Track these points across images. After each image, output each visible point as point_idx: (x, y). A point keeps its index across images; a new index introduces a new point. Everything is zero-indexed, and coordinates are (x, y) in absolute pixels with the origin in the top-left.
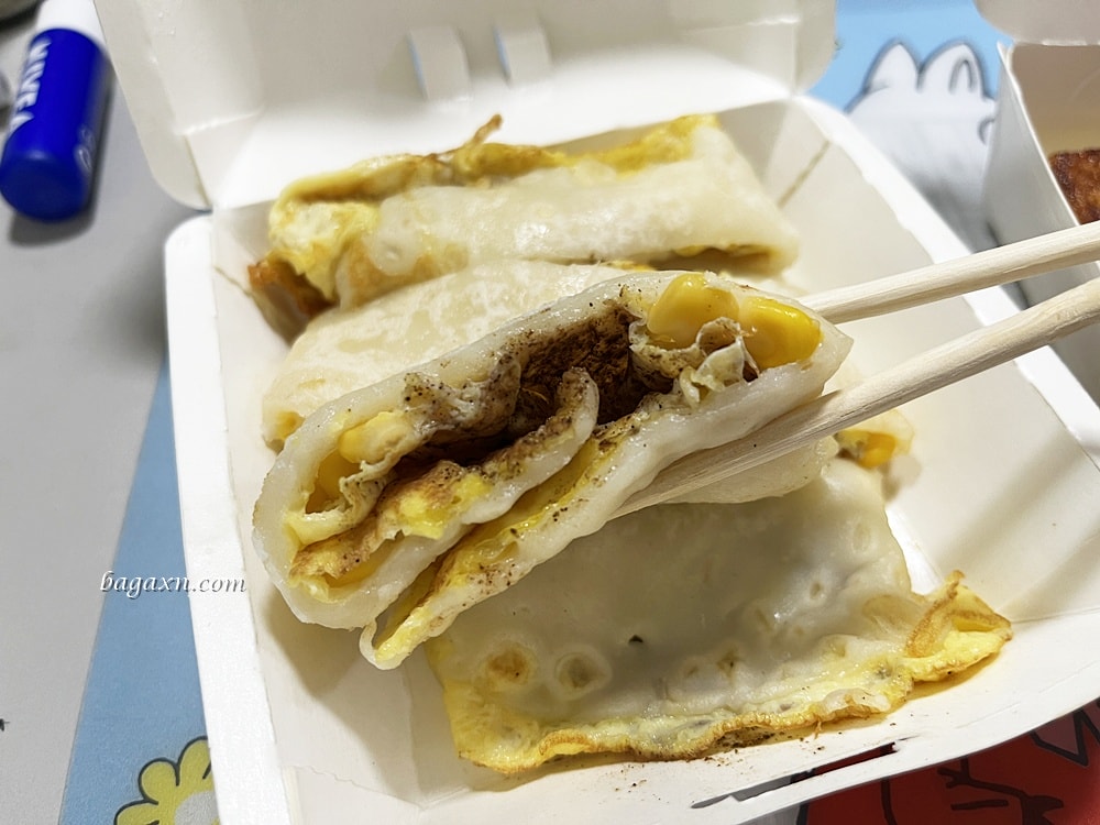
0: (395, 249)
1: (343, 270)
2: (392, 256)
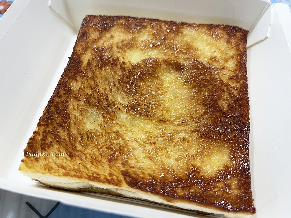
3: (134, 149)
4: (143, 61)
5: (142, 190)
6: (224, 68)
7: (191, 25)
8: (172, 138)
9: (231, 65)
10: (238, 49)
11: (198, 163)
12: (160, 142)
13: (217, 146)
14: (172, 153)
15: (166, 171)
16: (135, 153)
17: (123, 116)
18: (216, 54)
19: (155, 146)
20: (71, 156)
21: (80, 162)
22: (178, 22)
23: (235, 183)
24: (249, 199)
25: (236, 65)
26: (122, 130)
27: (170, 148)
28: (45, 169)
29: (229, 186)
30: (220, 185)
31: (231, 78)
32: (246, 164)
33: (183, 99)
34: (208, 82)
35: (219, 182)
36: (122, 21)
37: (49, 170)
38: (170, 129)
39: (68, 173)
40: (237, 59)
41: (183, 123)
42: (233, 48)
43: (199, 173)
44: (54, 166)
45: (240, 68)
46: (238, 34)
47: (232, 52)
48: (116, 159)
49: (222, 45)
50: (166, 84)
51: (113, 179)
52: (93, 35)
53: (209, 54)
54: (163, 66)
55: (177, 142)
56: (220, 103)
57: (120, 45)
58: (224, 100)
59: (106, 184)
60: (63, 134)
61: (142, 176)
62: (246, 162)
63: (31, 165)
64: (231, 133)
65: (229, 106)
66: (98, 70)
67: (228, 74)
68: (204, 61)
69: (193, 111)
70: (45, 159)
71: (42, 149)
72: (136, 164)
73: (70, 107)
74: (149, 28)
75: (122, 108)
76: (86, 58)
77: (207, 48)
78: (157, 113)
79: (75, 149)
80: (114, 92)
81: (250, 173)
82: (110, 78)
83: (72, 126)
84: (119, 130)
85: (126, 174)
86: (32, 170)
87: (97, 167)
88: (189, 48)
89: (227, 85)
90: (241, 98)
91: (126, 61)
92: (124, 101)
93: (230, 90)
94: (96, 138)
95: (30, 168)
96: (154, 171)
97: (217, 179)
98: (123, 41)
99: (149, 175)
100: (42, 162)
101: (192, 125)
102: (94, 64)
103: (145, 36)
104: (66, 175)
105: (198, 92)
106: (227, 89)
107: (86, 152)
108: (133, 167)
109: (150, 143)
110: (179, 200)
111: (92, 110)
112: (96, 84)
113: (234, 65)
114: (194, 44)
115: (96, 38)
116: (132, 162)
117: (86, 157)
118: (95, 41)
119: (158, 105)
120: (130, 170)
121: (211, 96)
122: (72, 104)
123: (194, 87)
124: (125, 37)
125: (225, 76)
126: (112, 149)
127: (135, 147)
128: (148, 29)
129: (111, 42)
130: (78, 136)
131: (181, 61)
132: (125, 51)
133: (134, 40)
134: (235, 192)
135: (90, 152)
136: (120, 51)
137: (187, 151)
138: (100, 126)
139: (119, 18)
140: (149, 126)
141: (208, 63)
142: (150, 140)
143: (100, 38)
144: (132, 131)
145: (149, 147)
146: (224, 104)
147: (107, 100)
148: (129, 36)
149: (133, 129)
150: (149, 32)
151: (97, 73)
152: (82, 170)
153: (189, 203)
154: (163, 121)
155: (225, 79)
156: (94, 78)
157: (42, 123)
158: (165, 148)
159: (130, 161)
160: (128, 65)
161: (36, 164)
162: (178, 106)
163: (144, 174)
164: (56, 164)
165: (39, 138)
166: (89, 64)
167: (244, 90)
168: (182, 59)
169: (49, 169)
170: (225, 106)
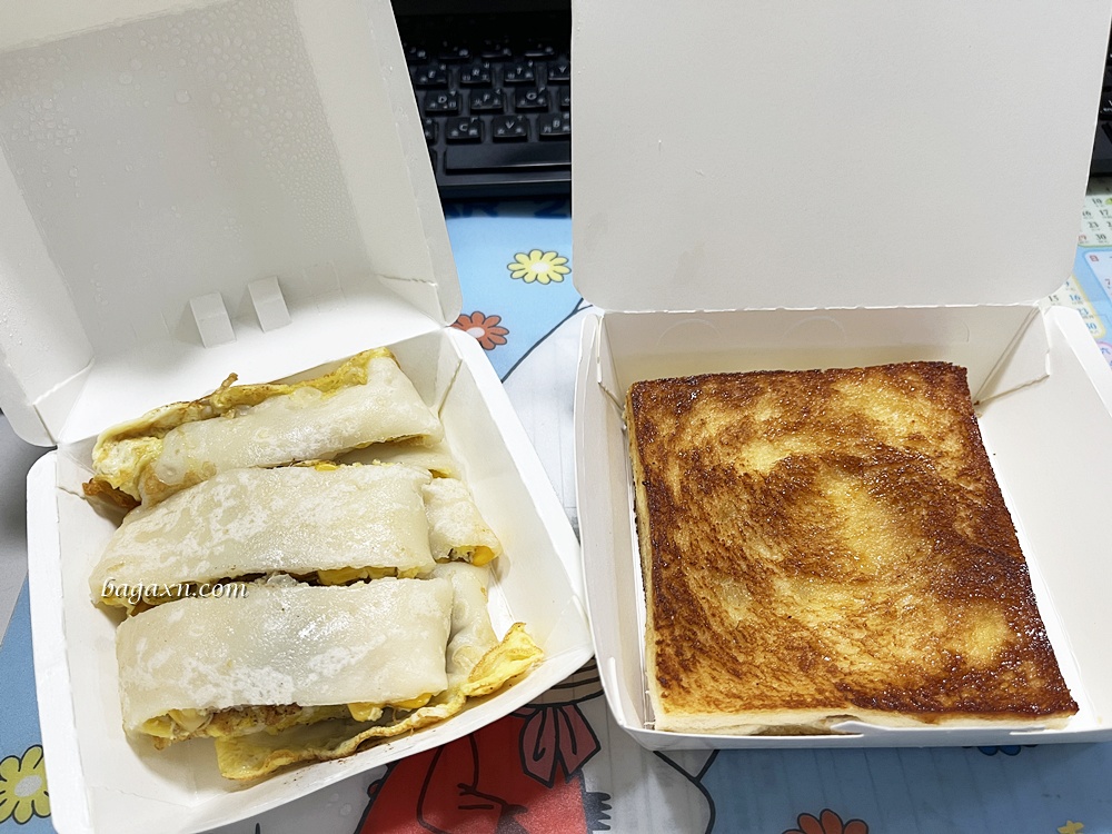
0: (171, 469)
1: (142, 484)
2: (170, 473)
3: (835, 643)
4: (781, 465)
5: (883, 709)
6: (941, 455)
7: (850, 374)
8: (892, 609)
9: (952, 445)
10: (956, 412)
11: (957, 647)
12: (873, 620)
13: (978, 611)
14: (903, 637)
15: (907, 668)
16: (839, 648)
17: (783, 586)
18: (916, 428)
19: (867, 629)
20: (737, 674)
21: (757, 681)
22: (823, 371)
23: (1030, 668)
24: (1062, 689)
25: (964, 445)
26: (796, 613)
27: (896, 630)
28: (708, 703)
29: (1022, 676)
30: (1008, 677)
31: (961, 474)
32: (1041, 634)
33: (884, 530)
34: (920, 488)
35: (1005, 672)
36: (711, 387)
37: (717, 706)
38: (881, 592)
39: (749, 703)
40: (960, 432)
41: (900, 577)
42: (946, 409)
43: (965, 663)
44: (721, 697)
45: (972, 451)
46: (948, 377)
47: (946, 420)
48: (814, 664)
49: (922, 404)
50: (840, 505)
51: (827, 698)
52: (666, 427)
53: (902, 430)
54: (822, 468)
55: (904, 615)
56: (957, 526)
57: (725, 439)
58: (963, 521)
59: (820, 708)
60: (703, 637)
61: (872, 685)
62: (1040, 631)
63: (681, 702)
64: (998, 582)
65: (976, 529)
66: (705, 500)
67: (954, 467)
68: (897, 442)
69: (910, 550)
70: (700, 686)
71: (685, 670)
72: (853, 668)
73: (692, 585)
74: (769, 394)
75: (776, 570)
76: (674, 477)
77: (895, 416)
78: (843, 565)
79: (735, 660)
80: (750, 540)
81: (1051, 647)
82: (731, 512)
83: (711, 620)
84: (789, 614)
85: (842, 687)
86: (687, 708)
87: (789, 683)
88: (859, 423)
89: (958, 490)
90: (993, 512)
91: (749, 470)
92: (773, 554)
93: (967, 499)
94: (757, 635)
95: (683, 706)
96: (887, 674)
97: (998, 666)
98: (727, 429)
99: (882, 681)
100: (697, 694)
101: (917, 578)
102: (693, 487)
103: (764, 412)
104: (748, 707)
105: (907, 510)
106: (962, 497)
107: (757, 662)
108: (850, 674)
109: (858, 627)
110: (948, 715)
111: (727, 584)
112: (714, 529)
113: (957, 447)
114: (867, 412)
115: (674, 431)
116: (843, 665)
117: (763, 672)
118: (673, 439)
119: (840, 551)
120: (848, 680)
121: (935, 515)
122: (693, 577)
123: (895, 501)
124: (728, 420)
125: (948, 470)
126: (798, 649)
127: (834, 638)
128: (767, 396)
129: (704, 434)
130: (729, 637)
131: (852, 452)
132: (739, 450)
133: (746, 424)
134: (1036, 684)
135: (762, 660)
136: (730, 451)
137: (928, 628)
138: (752, 610)
139: (703, 379)
140: (839, 596)
141: (908, 448)
142: (854, 621)
143: (680, 428)
144: (814, 612)
145: (858, 635)
146: (964, 528)
147: (745, 559)
148: (736, 417)
149: (811, 607)
150: (770, 401)
151: (707, 508)
152: (768, 694)
153: (967, 717)
154: (862, 581)
155: (950, 476)
156: (705, 518)
157: (661, 623)
158: (888, 631)
159: (838, 664)
160: (756, 478)
161: (689, 698)
162: (878, 544)
163: (872, 681)
164: (721, 692)
165: (670, 651)
166: (684, 489)
167: (994, 493)
168: (852, 447)
169: (712, 703)
170: (969, 531)
